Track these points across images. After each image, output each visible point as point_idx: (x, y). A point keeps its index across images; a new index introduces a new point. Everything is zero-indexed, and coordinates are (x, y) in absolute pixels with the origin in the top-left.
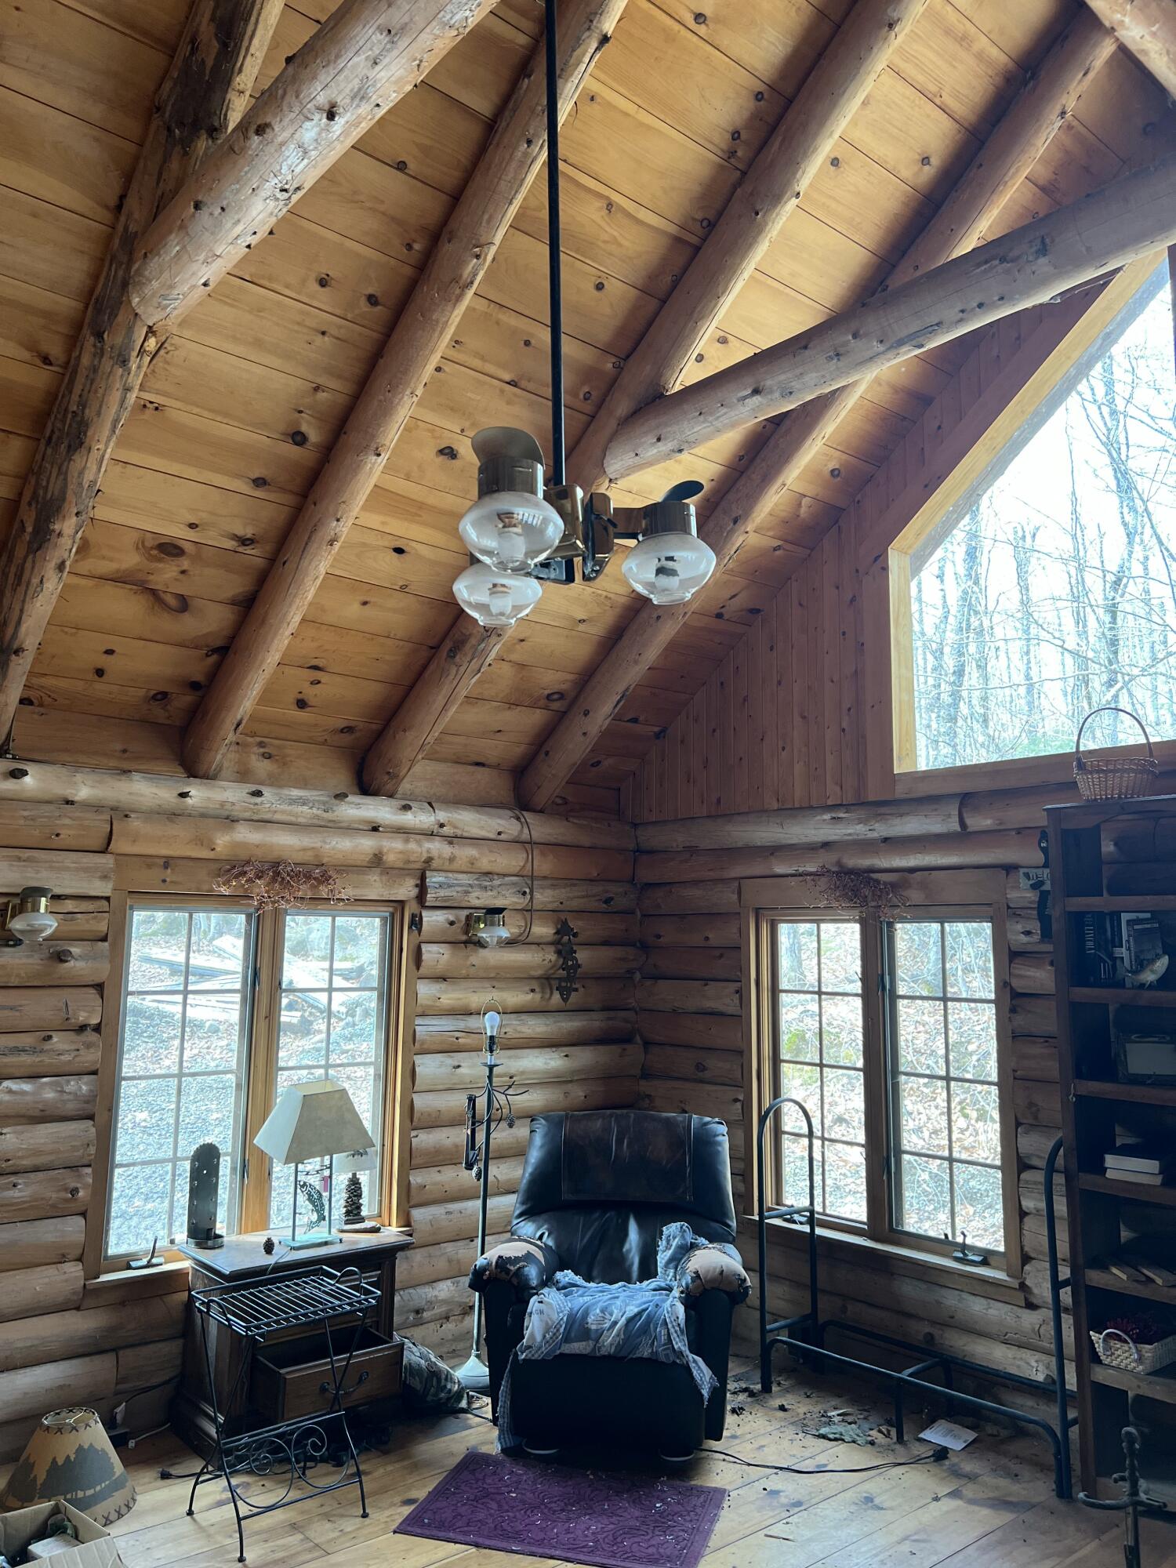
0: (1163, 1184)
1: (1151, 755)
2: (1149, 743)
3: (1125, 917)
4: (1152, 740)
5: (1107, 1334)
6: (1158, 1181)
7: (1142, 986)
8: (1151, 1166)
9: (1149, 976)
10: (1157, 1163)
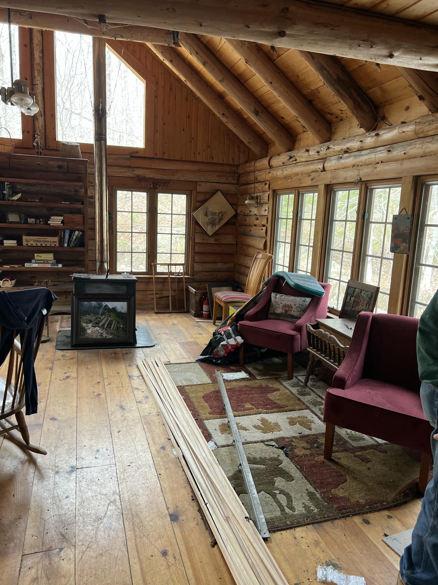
0: (18, 245)
1: (11, 142)
2: (11, 139)
3: (6, 183)
4: (12, 138)
5: (4, 281)
6: (16, 245)
7: (13, 200)
8: (15, 242)
9: (15, 198)
10: (16, 241)
